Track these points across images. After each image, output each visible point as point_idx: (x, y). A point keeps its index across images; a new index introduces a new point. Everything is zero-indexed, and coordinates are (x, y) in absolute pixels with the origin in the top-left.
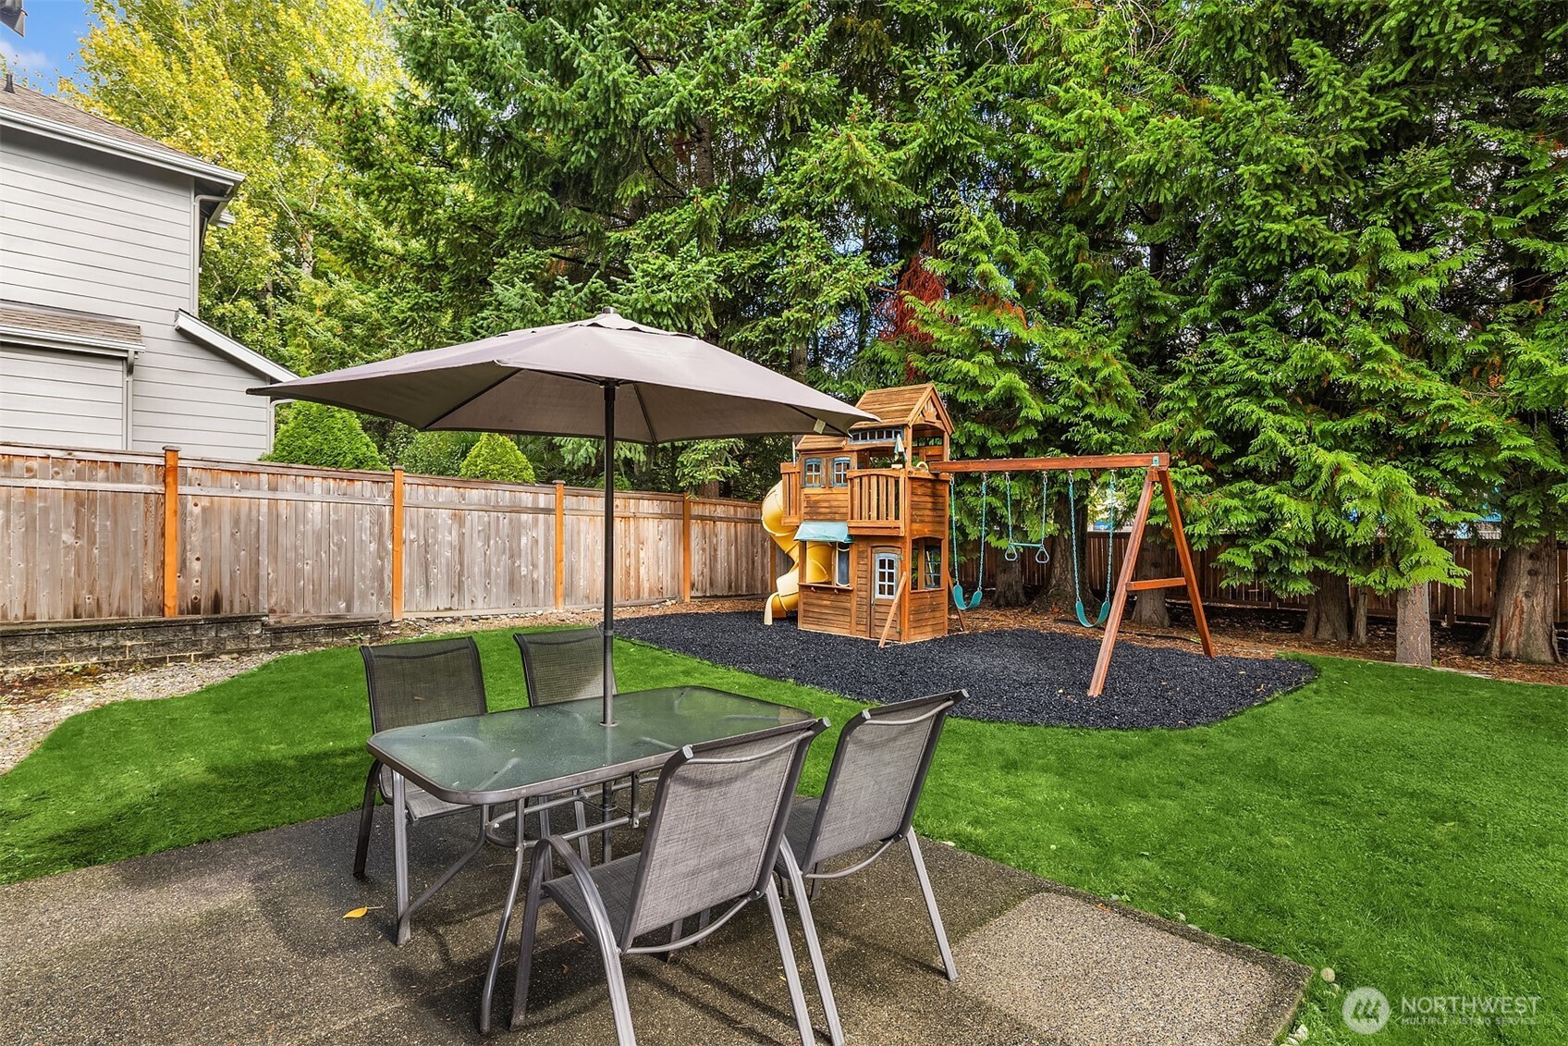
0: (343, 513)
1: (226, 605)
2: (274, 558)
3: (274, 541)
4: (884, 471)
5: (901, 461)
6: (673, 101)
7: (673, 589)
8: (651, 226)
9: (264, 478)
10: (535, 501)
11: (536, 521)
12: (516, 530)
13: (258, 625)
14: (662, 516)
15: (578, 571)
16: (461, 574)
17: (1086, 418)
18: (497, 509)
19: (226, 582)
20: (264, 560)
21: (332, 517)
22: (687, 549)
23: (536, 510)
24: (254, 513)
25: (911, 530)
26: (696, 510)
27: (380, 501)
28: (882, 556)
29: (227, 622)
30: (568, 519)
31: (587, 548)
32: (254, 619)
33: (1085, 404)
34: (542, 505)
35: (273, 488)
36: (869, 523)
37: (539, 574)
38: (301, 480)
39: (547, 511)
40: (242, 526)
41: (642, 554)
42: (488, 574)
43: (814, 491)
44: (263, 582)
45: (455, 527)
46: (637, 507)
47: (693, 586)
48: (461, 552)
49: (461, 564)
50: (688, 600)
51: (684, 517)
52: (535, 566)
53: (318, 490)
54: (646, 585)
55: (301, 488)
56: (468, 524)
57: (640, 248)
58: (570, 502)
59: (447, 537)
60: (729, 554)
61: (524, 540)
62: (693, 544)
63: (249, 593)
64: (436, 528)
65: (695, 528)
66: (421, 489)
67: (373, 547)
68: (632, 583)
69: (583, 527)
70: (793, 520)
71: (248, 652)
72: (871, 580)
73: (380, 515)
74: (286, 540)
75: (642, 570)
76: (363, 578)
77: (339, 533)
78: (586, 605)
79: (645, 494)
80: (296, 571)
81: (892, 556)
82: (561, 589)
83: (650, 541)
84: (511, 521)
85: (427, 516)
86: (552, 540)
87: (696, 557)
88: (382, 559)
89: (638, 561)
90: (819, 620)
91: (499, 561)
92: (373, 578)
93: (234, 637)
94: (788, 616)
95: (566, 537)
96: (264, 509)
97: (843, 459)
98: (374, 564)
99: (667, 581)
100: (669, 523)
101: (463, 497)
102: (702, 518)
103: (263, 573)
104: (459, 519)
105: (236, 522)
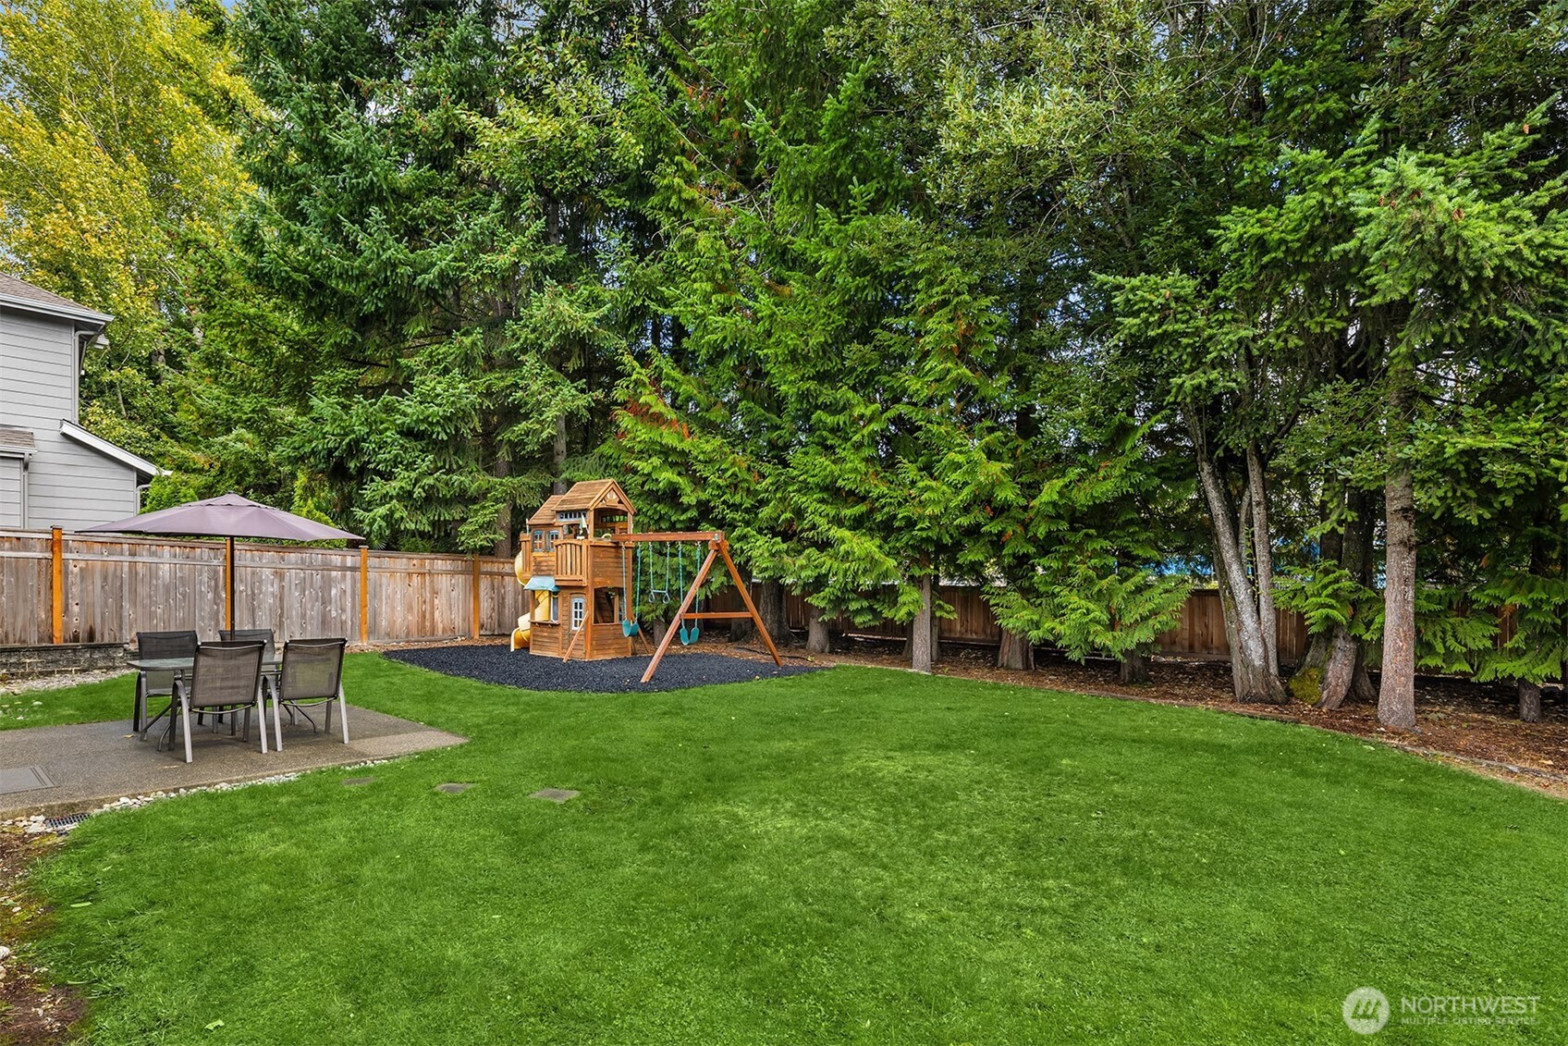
0: (186, 572)
1: (98, 636)
2: (134, 603)
3: (134, 592)
4: (574, 541)
5: (585, 533)
6: (435, 270)
7: (464, 630)
8: (430, 355)
9: (126, 547)
10: (344, 561)
11: (344, 577)
12: (327, 584)
13: (121, 650)
14: (453, 573)
15: (380, 614)
16: (281, 616)
17: (724, 502)
18: (311, 566)
19: (98, 620)
20: (126, 605)
21: (178, 574)
22: (477, 597)
23: (344, 568)
24: (118, 572)
25: (593, 582)
26: (486, 567)
27: (216, 562)
28: (576, 600)
29: (99, 647)
30: (371, 575)
31: (388, 597)
32: (120, 646)
33: (724, 493)
34: (349, 564)
35: (133, 554)
36: (567, 577)
37: (347, 616)
38: (153, 548)
39: (353, 569)
40: (110, 580)
41: (436, 601)
42: (303, 616)
43: (539, 554)
44: (126, 621)
45: (277, 581)
46: (432, 565)
47: (482, 626)
48: (281, 600)
49: (282, 609)
50: (477, 637)
51: (475, 574)
52: (343, 610)
53: (167, 555)
54: (440, 626)
55: (153, 554)
56: (287, 579)
57: (423, 373)
58: (373, 562)
59: (271, 588)
60: (516, 601)
61: (334, 592)
62: (482, 594)
63: (115, 627)
64: (261, 582)
65: (484, 584)
66: (249, 554)
67: (210, 596)
68: (428, 624)
69: (384, 580)
70: (528, 575)
71: (114, 668)
72: (570, 617)
73: (216, 572)
74: (143, 591)
75: (437, 614)
76: (202, 618)
77: (184, 586)
78: (387, 640)
79: (438, 556)
80: (151, 612)
81: (581, 600)
82: (364, 628)
83: (443, 592)
84: (323, 577)
85: (253, 573)
86: (358, 591)
87: (485, 605)
88: (217, 604)
89: (432, 607)
90: (541, 647)
91: (313, 606)
92: (210, 619)
93: (104, 658)
94: (524, 646)
95: (370, 588)
96: (126, 569)
97: (554, 531)
98: (212, 609)
99: (458, 622)
100: (460, 579)
101: (283, 559)
102: (491, 574)
103: (125, 614)
104: (279, 575)
105: (105, 579)
